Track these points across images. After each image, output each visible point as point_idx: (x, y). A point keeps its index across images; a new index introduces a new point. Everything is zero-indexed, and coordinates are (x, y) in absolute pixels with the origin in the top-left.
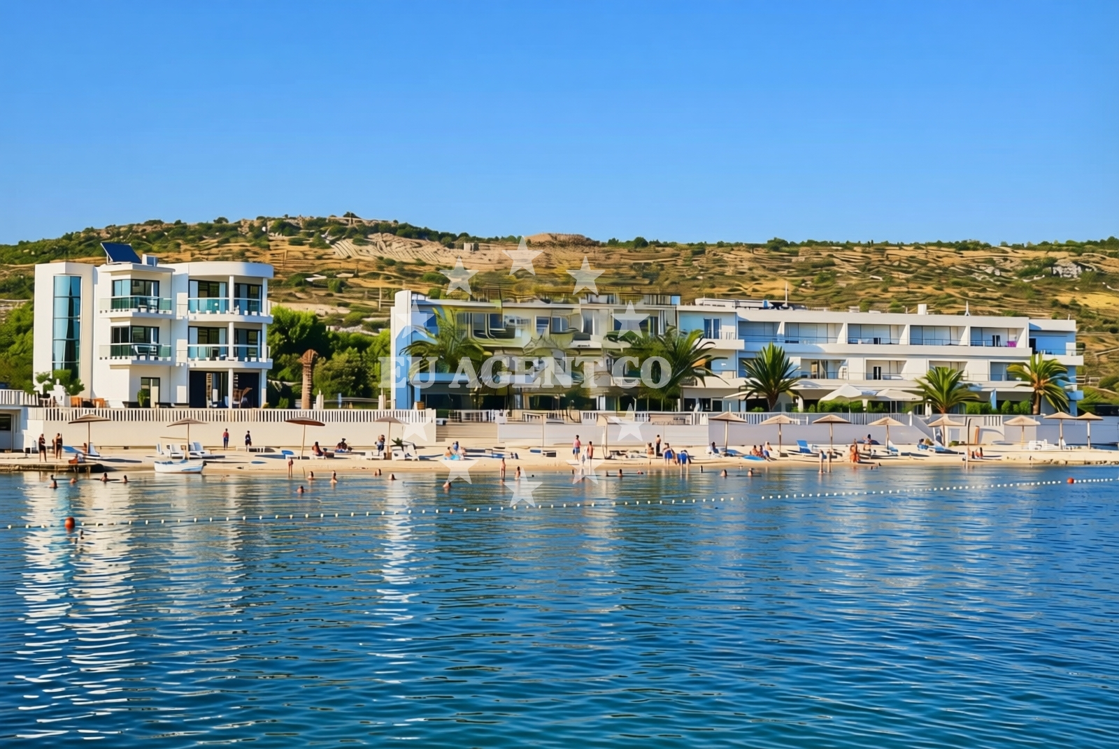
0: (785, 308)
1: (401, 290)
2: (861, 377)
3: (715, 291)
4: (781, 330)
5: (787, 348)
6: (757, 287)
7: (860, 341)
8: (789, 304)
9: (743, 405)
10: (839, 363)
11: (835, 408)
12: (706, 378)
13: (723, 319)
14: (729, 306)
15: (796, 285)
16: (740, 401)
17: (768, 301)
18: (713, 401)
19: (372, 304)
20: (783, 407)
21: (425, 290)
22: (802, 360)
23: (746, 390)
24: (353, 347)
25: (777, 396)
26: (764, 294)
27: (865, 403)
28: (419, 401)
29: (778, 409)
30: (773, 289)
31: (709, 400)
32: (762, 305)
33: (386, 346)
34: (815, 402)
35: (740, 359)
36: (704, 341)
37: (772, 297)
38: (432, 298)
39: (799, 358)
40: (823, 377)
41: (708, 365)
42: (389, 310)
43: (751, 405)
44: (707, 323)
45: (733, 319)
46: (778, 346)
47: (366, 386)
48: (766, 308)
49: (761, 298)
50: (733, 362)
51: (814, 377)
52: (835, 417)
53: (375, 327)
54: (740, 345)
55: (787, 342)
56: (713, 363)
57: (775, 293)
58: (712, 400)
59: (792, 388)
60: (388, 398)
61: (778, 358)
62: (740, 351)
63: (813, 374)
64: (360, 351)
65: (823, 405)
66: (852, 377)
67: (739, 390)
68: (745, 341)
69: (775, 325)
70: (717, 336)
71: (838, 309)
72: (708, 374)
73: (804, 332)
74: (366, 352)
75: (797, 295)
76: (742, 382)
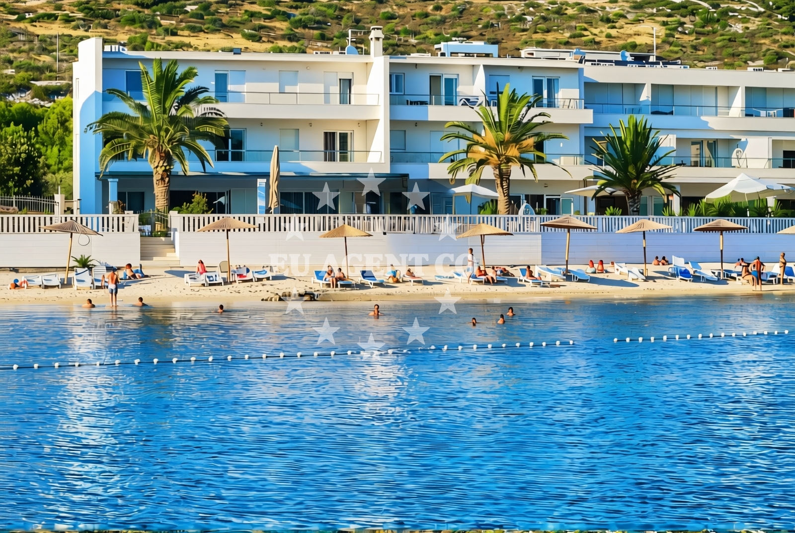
0: (653, 63)
1: (88, 37)
2: (763, 164)
3: (550, 37)
4: (646, 95)
5: (654, 121)
6: (613, 32)
7: (763, 113)
8: (658, 58)
9: (592, 205)
10: (732, 143)
11: (726, 209)
12: (536, 166)
13: (563, 78)
14: (569, 60)
15: (670, 30)
16: (585, 198)
17: (627, 54)
18: (547, 199)
19: (45, 59)
20: (651, 207)
21: (123, 38)
22: (678, 139)
23: (595, 183)
24: (16, 124)
25: (640, 193)
26: (620, 43)
27: (771, 202)
28: (116, 200)
29: (641, 211)
30: (638, 34)
31: (540, 198)
32: (619, 58)
33: (66, 121)
34: (697, 200)
35: (586, 138)
36: (534, 111)
37: (634, 46)
38: (135, 49)
39: (675, 136)
40: (709, 165)
41: (539, 146)
42: (71, 69)
43: (603, 204)
44: (538, 85)
45: (575, 78)
46: (640, 118)
47: (37, 180)
48: (623, 63)
49: (616, 49)
50: (575, 143)
51: (696, 164)
52: (725, 222)
53: (50, 94)
54: (587, 117)
55: (654, 113)
56: (547, 144)
57: (639, 40)
58: (545, 198)
59: (664, 180)
60: (69, 197)
61: (641, 136)
62: (587, 127)
63: (693, 159)
64: (27, 129)
65: (710, 205)
66: (752, 164)
67: (585, 183)
68: (594, 112)
69: (637, 88)
70: (551, 104)
71: (731, 66)
72: (541, 160)
73: (680, 98)
74: (36, 131)
75: (671, 44)
76: (588, 171)
